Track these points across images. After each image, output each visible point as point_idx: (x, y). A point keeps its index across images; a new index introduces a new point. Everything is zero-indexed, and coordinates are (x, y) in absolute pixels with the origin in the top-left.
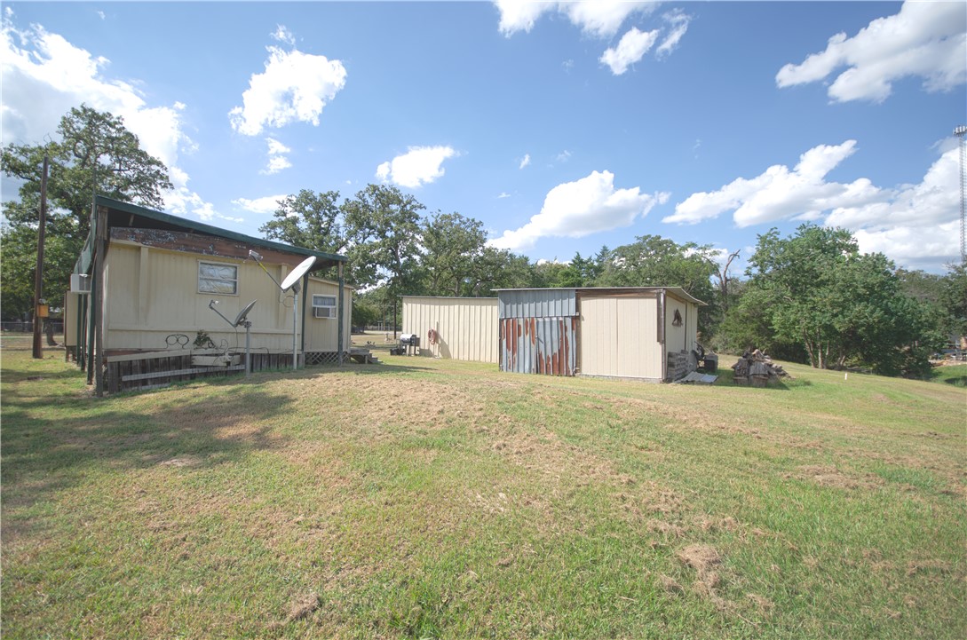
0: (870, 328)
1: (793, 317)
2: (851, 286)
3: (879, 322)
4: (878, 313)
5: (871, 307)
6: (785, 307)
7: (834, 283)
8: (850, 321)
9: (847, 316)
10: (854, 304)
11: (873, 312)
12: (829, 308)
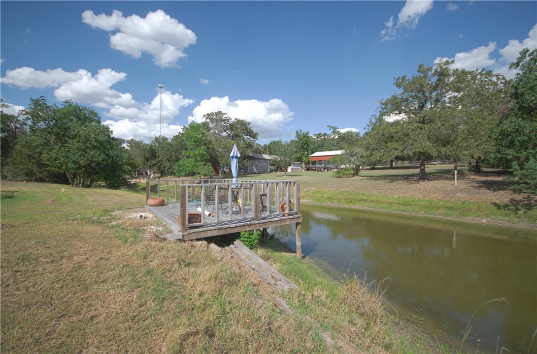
0: (98, 164)
1: (54, 155)
2: (88, 140)
3: (103, 160)
4: (103, 156)
5: (99, 153)
6: (50, 149)
7: (80, 137)
8: (88, 159)
9: (86, 157)
10: (91, 150)
11: (100, 155)
12: (76, 151)
